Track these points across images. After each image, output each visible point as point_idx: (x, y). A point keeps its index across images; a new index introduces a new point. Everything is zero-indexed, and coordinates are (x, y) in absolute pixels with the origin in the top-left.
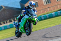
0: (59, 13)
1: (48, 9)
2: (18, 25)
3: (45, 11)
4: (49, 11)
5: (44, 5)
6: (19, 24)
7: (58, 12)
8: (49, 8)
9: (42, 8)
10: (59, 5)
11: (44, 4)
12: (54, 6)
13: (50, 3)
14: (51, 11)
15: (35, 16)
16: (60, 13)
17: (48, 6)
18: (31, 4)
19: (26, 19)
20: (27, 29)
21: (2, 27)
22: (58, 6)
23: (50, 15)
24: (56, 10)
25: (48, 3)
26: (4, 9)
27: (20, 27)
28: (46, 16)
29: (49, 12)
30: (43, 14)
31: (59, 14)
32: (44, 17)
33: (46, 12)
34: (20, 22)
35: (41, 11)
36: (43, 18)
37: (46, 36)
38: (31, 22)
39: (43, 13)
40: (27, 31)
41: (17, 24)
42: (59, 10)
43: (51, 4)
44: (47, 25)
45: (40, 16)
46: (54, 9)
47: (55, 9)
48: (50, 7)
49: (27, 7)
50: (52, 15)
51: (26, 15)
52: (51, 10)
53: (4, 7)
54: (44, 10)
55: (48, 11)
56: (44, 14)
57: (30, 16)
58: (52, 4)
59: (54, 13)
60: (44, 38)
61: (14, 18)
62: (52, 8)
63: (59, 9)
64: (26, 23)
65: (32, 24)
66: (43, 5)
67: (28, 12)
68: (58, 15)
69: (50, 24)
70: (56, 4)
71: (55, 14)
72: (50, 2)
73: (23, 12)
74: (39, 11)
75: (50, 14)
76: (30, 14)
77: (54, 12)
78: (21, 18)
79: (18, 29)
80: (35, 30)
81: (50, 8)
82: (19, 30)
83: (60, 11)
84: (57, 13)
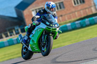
0: (77, 24)
1: (60, 18)
6: (29, 38)
7: (77, 22)
8: (61, 16)
10: (78, 11)
12: (70, 13)
13: (62, 9)
14: (65, 22)
15: (56, 26)
16: (79, 24)
17: (60, 14)
18: (48, 5)
19: (42, 30)
22: (76, 13)
23: (64, 27)
24: (73, 19)
25: (61, 8)
27: (31, 43)
29: (62, 22)
31: (77, 26)
34: (31, 35)
37: (57, 60)
38: (50, 34)
40: (43, 49)
42: (78, 20)
43: (65, 10)
46: (69, 19)
47: (71, 18)
48: (63, 14)
49: (42, 11)
50: (66, 27)
51: (42, 23)
52: (65, 20)
55: (60, 21)
57: (49, 26)
58: (67, 10)
59: (69, 24)
61: (6, 33)
62: (66, 16)
63: (78, 18)
64: (41, 36)
67: (45, 18)
68: (75, 27)
69: (64, 42)
70: (73, 10)
71: (71, 25)
72: (64, 7)
73: (36, 19)
75: (64, 25)
76: (48, 21)
77: (70, 22)
79: (28, 46)
81: (63, 17)
82: (29, 48)
83: (79, 22)
84: (75, 24)
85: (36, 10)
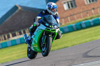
1: (93, 11)
2: (31, 40)
3: (88, 15)
4: (95, 14)
5: (86, 5)
6: (32, 38)
8: (94, 9)
9: (83, 9)
11: (86, 3)
13: (95, 2)
14: (97, 15)
17: (92, 7)
20: (43, 47)
21: (18, 39)
26: (20, 10)
27: (33, 43)
28: (90, 23)
29: (94, 16)
30: (83, 19)
32: (85, 23)
33: (90, 15)
35: (82, 14)
36: (84, 26)
38: (50, 35)
39: (84, 17)
40: (43, 50)
41: (29, 39)
44: (90, 37)
45: (80, 21)
49: (44, 12)
50: (99, 20)
51: (41, 25)
53: (20, 8)
54: (86, 13)
55: (92, 14)
56: (86, 20)
60: (85, 58)
64: (41, 37)
65: (51, 38)
66: (84, 4)
69: (96, 36)
74: (78, 15)
75: (96, 19)
76: (48, 22)
78: (35, 28)
80: (71, 45)
81: (96, 9)
82: (32, 48)
85: (68, 2)
